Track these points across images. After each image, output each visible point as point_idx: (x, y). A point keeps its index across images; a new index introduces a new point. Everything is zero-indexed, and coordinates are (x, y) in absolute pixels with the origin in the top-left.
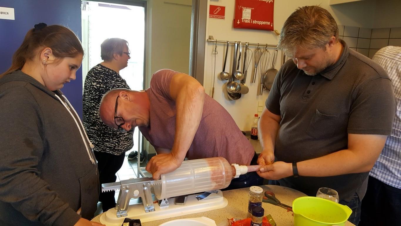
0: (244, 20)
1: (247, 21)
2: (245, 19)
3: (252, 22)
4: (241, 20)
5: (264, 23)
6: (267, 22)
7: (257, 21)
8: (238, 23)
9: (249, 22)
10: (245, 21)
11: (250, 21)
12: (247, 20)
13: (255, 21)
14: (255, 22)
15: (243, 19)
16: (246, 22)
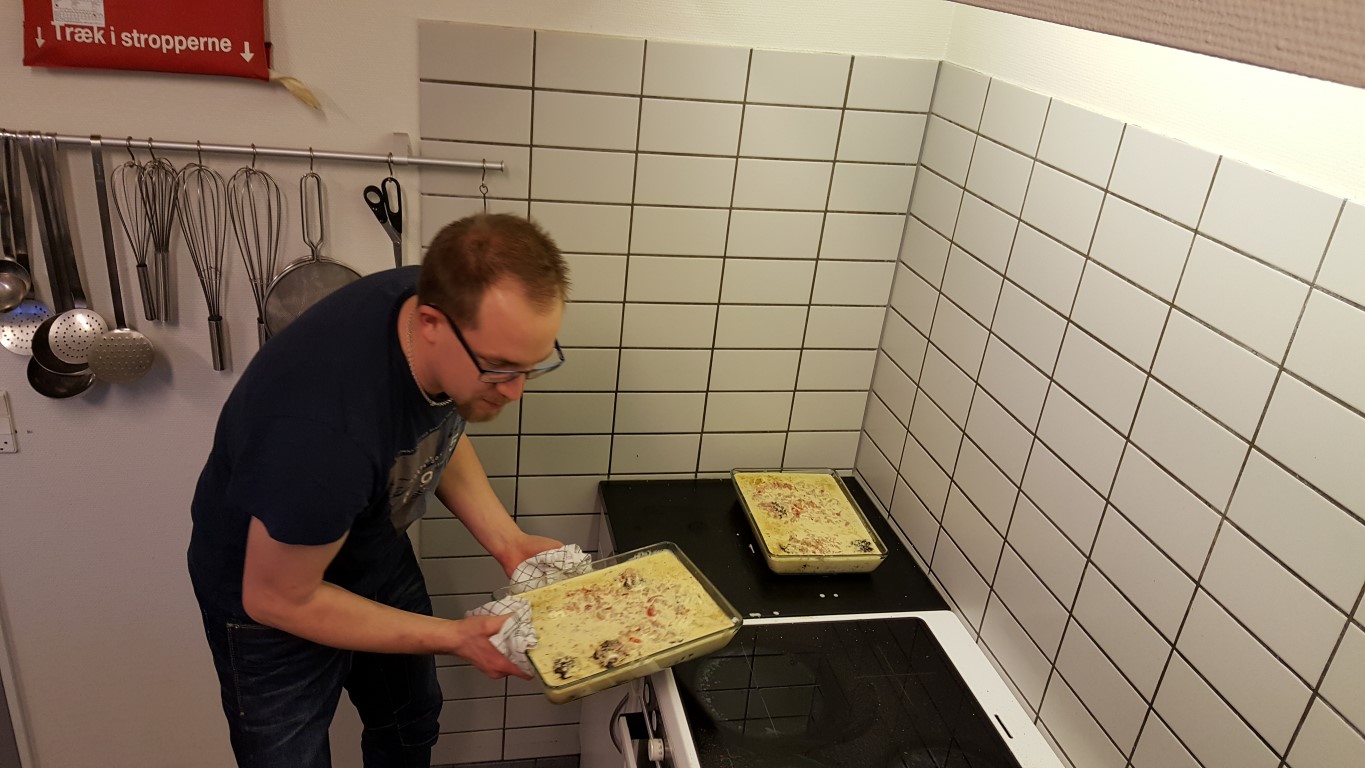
0: (68, 31)
1: (83, 35)
2: (75, 27)
3: (119, 39)
4: (49, 31)
5: (193, 43)
6: (210, 40)
7: (143, 37)
8: (40, 42)
9: (99, 37)
10: (72, 34)
11: (107, 36)
12: (83, 27)
13: (135, 34)
14: (133, 39)
15: (57, 23)
16: (82, 37)
